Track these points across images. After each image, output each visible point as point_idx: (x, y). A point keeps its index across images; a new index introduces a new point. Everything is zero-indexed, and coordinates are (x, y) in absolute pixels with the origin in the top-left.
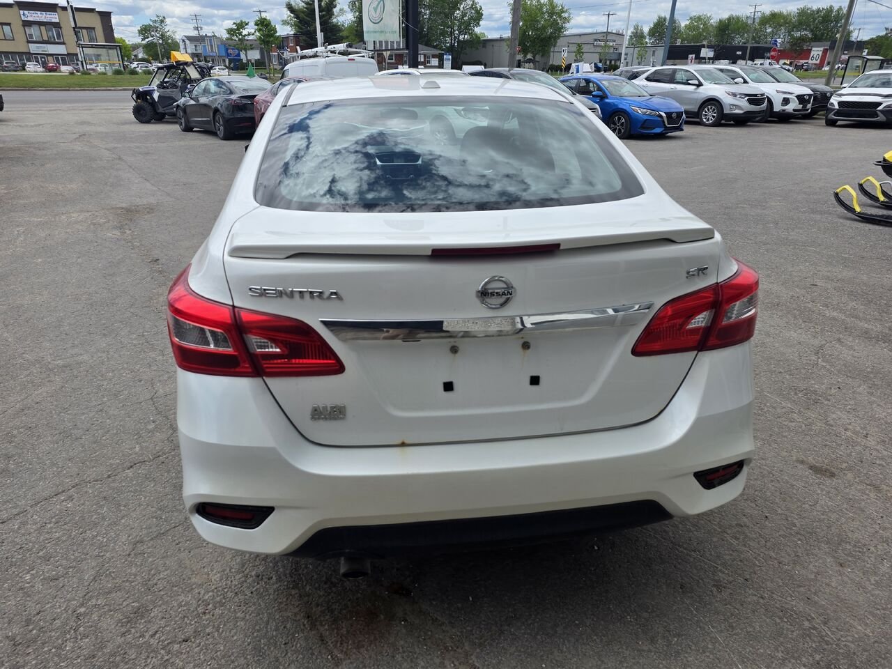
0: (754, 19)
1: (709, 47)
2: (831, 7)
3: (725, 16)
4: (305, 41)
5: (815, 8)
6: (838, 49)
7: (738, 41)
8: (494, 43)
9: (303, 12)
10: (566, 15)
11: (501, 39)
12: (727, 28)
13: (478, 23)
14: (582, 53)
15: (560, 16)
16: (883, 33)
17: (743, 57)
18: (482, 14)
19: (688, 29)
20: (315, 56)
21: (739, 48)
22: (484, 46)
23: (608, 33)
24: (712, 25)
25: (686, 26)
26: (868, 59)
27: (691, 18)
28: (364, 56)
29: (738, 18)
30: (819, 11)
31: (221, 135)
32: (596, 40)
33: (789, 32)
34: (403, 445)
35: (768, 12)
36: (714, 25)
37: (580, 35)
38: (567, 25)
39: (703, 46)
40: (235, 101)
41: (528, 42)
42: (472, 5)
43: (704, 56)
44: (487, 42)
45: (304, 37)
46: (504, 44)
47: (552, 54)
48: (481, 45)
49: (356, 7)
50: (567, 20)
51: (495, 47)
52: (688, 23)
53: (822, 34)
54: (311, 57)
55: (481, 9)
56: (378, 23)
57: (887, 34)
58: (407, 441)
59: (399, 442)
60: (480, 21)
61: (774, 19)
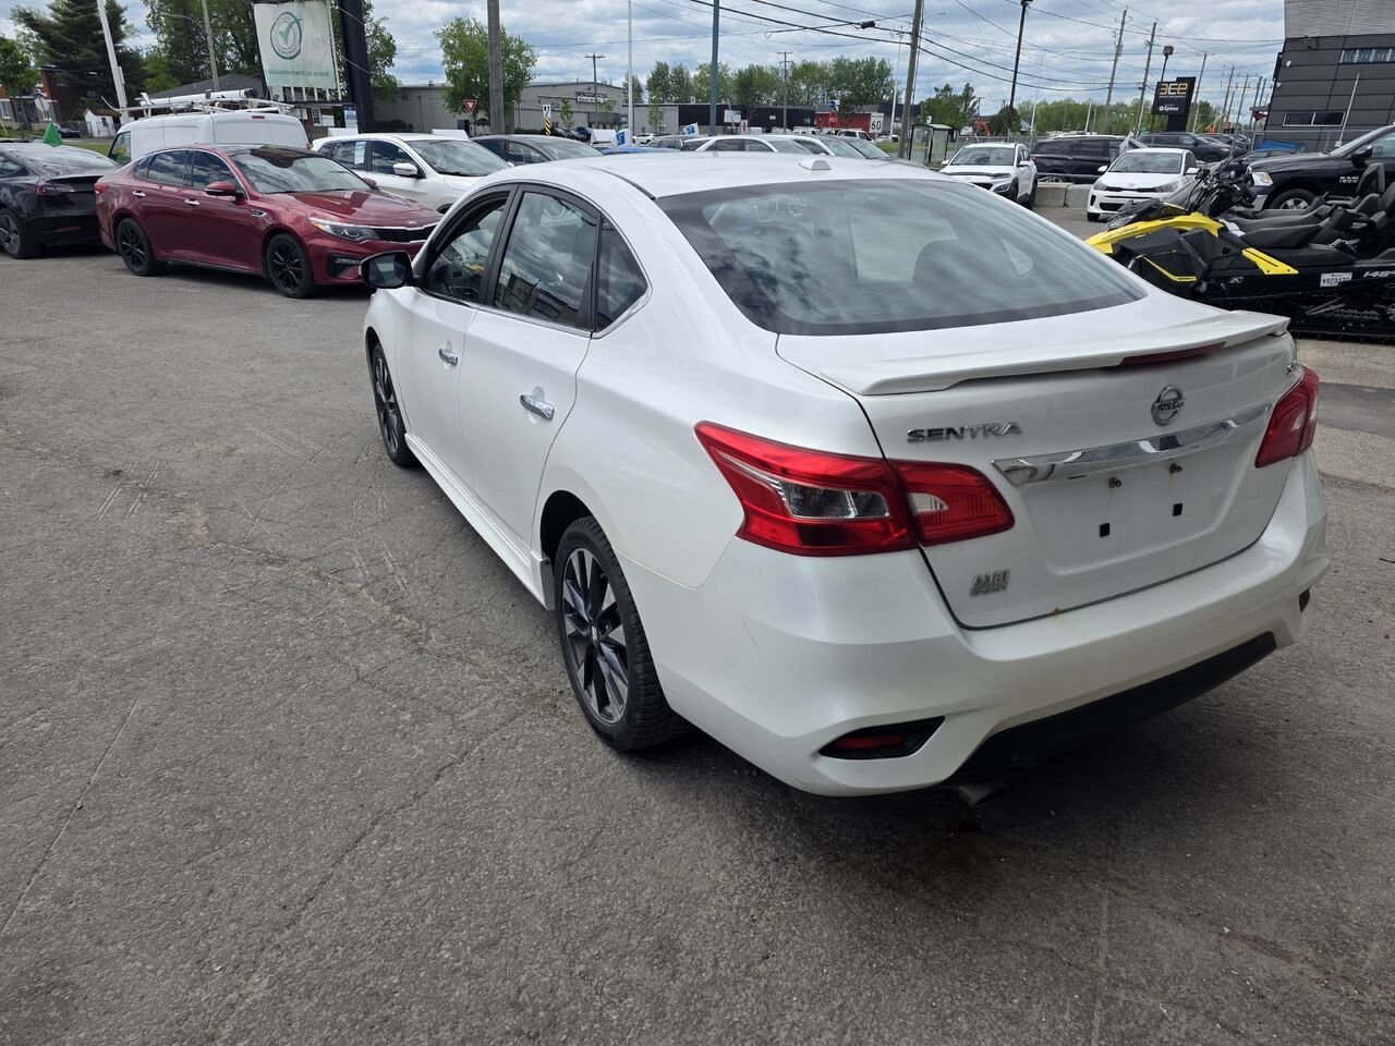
0: (786, 71)
1: (734, 108)
2: (872, 59)
3: (744, 66)
4: (67, 79)
5: (853, 60)
6: (906, 115)
7: (769, 100)
8: (423, 94)
9: (55, 27)
10: (526, 53)
11: (431, 88)
12: (751, 82)
13: (390, 61)
14: (571, 113)
15: (519, 55)
16: (933, 95)
17: (779, 124)
18: (394, 47)
19: (700, 82)
20: (190, 109)
21: (773, 111)
22: (405, 97)
23: (595, 84)
24: (729, 79)
25: (695, 78)
26: (934, 129)
27: (701, 67)
28: (277, 112)
29: (760, 69)
30: (858, 64)
31: (16, 250)
32: (579, 94)
33: (828, 91)
34: (1057, 612)
35: (798, 63)
36: (734, 77)
37: (555, 86)
38: (531, 70)
39: (726, 107)
40: (42, 188)
41: (476, 94)
42: (375, 32)
43: (730, 121)
44: (407, 92)
45: (65, 73)
46: (438, 95)
47: (516, 112)
48: (400, 95)
49: (161, 24)
50: (529, 61)
51: (423, 100)
52: (697, 73)
53: (867, 95)
54: (182, 111)
55: (391, 38)
56: (294, 57)
57: (938, 96)
58: (1061, 608)
59: (1051, 610)
60: (391, 57)
61: (807, 72)
